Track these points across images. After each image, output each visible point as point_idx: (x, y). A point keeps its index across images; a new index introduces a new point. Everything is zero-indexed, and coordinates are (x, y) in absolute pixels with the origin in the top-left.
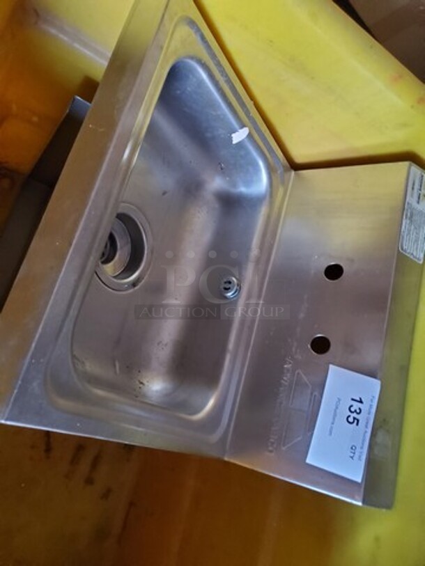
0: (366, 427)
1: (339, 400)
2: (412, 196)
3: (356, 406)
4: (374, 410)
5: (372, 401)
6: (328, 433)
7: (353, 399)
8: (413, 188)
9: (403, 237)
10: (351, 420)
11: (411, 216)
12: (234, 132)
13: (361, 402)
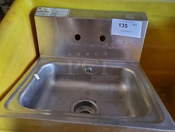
0: (127, 22)
1: (121, 31)
2: (47, 14)
3: (122, 25)
4: (121, 20)
5: (119, 21)
6: (131, 33)
7: (120, 27)
8: (44, 14)
9: (63, 16)
10: (126, 26)
11: (54, 14)
12: (37, 79)
13: (120, 24)
